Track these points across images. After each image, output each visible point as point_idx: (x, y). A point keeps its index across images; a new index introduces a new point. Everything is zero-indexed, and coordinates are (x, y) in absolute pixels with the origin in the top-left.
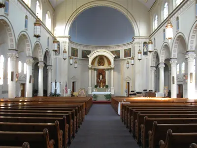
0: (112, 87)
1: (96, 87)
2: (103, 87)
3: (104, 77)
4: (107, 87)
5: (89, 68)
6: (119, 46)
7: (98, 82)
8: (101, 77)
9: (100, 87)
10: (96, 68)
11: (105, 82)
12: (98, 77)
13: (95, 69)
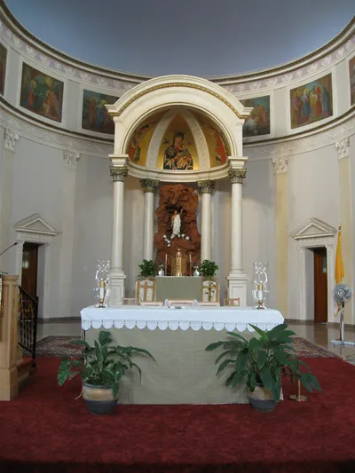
0: (234, 275)
1: (148, 270)
2: (189, 271)
3: (190, 225)
4: (209, 270)
5: (114, 173)
6: (264, 76)
7: (159, 247)
8: (177, 221)
9: (169, 272)
10: (152, 176)
11: (196, 248)
12: (163, 224)
13: (145, 184)
